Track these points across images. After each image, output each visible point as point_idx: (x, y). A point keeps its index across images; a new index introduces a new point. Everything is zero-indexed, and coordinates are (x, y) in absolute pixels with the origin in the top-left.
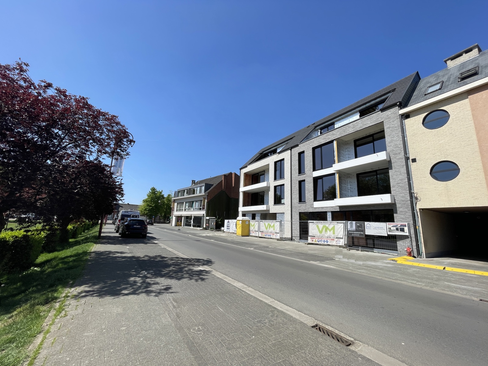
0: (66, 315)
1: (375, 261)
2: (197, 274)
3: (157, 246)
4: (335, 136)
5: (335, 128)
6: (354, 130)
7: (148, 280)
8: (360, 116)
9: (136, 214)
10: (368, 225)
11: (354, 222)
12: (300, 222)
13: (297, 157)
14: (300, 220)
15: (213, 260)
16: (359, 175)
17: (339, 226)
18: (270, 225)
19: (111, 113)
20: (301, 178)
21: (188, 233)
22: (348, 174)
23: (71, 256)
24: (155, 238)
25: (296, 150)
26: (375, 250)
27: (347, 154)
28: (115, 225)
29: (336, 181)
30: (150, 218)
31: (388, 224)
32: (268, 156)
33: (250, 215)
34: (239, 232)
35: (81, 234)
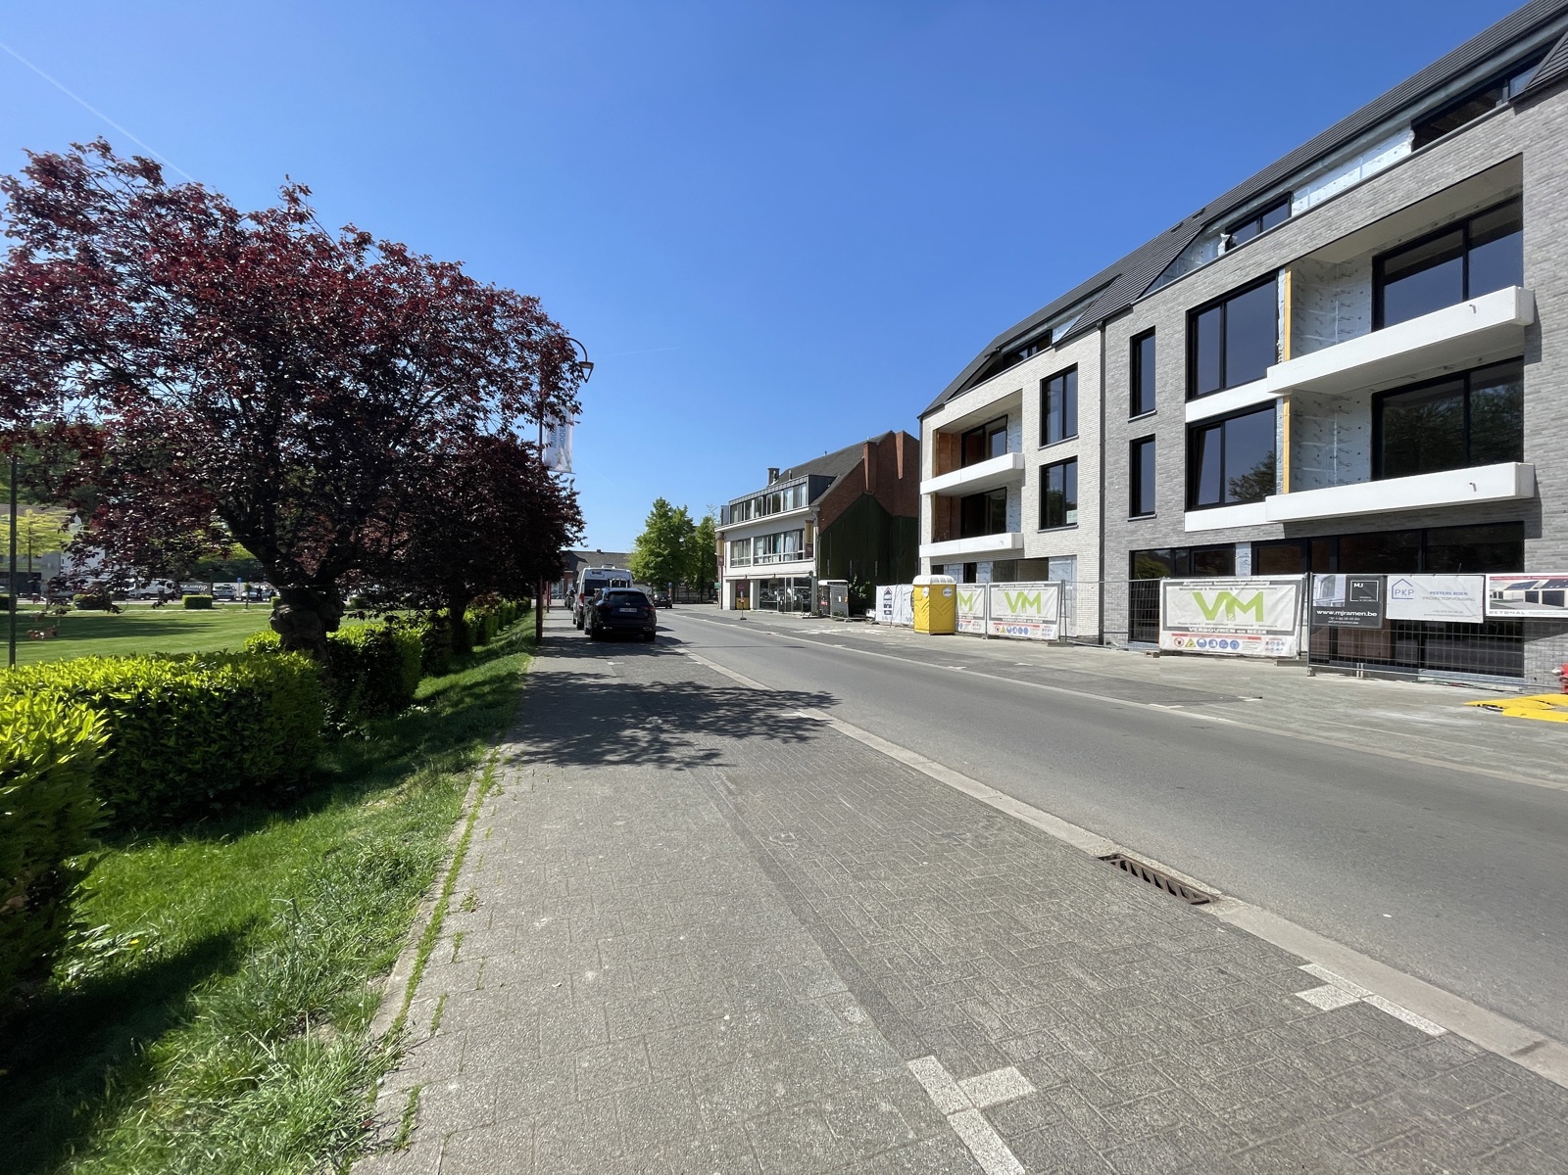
0: (500, 793)
1: (1406, 708)
2: (789, 728)
3: (685, 660)
4: (1284, 252)
5: (1294, 214)
6: (1374, 214)
7: (663, 736)
8: (1415, 145)
9: (621, 577)
10: (1402, 586)
11: (1341, 578)
12: (1132, 585)
13: (1127, 353)
14: (1132, 575)
15: (835, 696)
16: (1385, 400)
17: (1280, 594)
18: (1026, 597)
19: (523, 292)
20: (1141, 428)
21: (768, 628)
22: (1336, 398)
23: (483, 683)
24: (679, 642)
25: (1122, 328)
26: (1425, 675)
27: (1334, 320)
28: (572, 609)
29: (1278, 430)
30: (662, 589)
31: (1491, 578)
32: (1021, 359)
33: (957, 567)
34: (923, 621)
35: (495, 636)
